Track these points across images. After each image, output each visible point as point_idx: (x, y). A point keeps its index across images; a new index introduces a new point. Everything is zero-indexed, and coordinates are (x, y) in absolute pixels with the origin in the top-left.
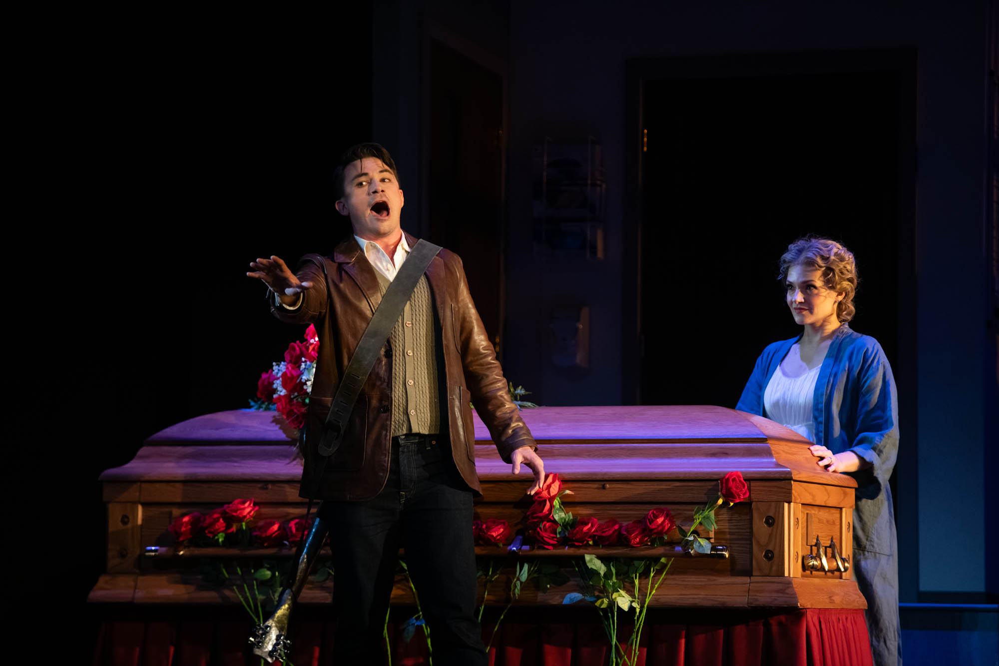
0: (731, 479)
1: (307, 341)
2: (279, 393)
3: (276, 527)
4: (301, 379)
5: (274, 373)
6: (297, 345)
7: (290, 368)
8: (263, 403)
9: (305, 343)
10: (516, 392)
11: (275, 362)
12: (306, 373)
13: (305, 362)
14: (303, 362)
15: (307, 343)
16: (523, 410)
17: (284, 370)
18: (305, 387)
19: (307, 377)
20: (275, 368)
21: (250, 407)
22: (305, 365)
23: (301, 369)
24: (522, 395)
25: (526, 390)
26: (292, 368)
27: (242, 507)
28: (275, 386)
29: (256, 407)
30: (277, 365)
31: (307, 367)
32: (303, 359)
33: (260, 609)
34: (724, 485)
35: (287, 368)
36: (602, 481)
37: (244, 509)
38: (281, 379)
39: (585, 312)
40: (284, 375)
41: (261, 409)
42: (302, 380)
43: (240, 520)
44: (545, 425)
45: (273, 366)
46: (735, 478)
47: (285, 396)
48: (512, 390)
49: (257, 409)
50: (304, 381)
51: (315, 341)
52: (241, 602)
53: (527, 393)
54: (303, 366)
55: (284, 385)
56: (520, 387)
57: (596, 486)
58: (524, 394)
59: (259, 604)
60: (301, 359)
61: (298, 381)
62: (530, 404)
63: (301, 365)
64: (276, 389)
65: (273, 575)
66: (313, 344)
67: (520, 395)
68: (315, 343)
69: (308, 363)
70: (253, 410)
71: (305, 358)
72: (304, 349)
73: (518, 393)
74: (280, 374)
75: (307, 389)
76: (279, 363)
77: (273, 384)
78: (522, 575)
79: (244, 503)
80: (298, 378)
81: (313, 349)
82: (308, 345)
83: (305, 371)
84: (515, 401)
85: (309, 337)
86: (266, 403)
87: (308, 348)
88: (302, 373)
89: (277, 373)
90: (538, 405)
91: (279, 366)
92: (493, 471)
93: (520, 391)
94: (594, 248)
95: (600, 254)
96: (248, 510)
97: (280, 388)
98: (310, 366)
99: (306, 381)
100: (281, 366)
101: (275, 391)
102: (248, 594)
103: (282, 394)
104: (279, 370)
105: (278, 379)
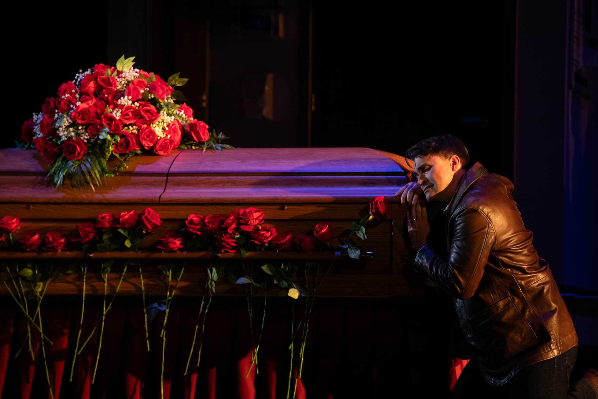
0: (379, 202)
1: (59, 97)
2: (37, 135)
3: (36, 237)
4: (55, 125)
5: (33, 120)
6: (51, 100)
7: (46, 117)
8: (26, 144)
9: (58, 98)
10: (218, 137)
11: (35, 112)
12: (58, 121)
13: (58, 113)
14: (57, 113)
15: (59, 99)
16: (223, 150)
17: (42, 119)
18: (58, 132)
19: (60, 124)
20: (35, 117)
21: (15, 146)
22: (58, 115)
23: (55, 118)
24: (223, 139)
25: (226, 135)
26: (48, 117)
27: (11, 222)
28: (34, 130)
29: (19, 147)
30: (36, 114)
31: (59, 117)
32: (56, 111)
33: (25, 298)
34: (374, 206)
35: (44, 118)
36: (281, 204)
37: (13, 223)
38: (39, 125)
39: (270, 77)
40: (42, 122)
41: (24, 149)
42: (56, 127)
43: (8, 232)
44: (240, 162)
45: (33, 116)
46: (381, 201)
47: (42, 138)
48: (215, 135)
49: (20, 148)
50: (57, 127)
51: (65, 97)
52: (10, 294)
53: (226, 138)
54: (56, 116)
55: (42, 130)
56: (221, 133)
57: (278, 207)
58: (224, 138)
59: (24, 295)
60: (55, 111)
61: (53, 127)
62: (228, 146)
63: (55, 115)
64: (36, 132)
65: (34, 273)
66: (64, 99)
67: (221, 140)
68: (65, 98)
69: (60, 114)
70: (18, 149)
71: (57, 110)
72: (57, 103)
73: (219, 138)
74: (39, 121)
75: (59, 134)
76: (38, 113)
77: (34, 129)
78: (214, 276)
79: (13, 219)
80: (52, 125)
81: (64, 103)
82: (60, 100)
83: (58, 119)
84: (217, 144)
85: (60, 94)
86: (28, 144)
87: (60, 103)
88: (55, 121)
89: (36, 121)
90: (234, 147)
91: (38, 116)
92: (200, 196)
93: (221, 136)
94: (276, 28)
95: (281, 34)
96: (15, 225)
97: (38, 132)
98: (62, 116)
99: (59, 127)
100: (39, 116)
101: (35, 134)
102: (16, 287)
103: (39, 136)
104: (37, 118)
105: (37, 125)
